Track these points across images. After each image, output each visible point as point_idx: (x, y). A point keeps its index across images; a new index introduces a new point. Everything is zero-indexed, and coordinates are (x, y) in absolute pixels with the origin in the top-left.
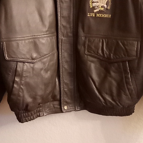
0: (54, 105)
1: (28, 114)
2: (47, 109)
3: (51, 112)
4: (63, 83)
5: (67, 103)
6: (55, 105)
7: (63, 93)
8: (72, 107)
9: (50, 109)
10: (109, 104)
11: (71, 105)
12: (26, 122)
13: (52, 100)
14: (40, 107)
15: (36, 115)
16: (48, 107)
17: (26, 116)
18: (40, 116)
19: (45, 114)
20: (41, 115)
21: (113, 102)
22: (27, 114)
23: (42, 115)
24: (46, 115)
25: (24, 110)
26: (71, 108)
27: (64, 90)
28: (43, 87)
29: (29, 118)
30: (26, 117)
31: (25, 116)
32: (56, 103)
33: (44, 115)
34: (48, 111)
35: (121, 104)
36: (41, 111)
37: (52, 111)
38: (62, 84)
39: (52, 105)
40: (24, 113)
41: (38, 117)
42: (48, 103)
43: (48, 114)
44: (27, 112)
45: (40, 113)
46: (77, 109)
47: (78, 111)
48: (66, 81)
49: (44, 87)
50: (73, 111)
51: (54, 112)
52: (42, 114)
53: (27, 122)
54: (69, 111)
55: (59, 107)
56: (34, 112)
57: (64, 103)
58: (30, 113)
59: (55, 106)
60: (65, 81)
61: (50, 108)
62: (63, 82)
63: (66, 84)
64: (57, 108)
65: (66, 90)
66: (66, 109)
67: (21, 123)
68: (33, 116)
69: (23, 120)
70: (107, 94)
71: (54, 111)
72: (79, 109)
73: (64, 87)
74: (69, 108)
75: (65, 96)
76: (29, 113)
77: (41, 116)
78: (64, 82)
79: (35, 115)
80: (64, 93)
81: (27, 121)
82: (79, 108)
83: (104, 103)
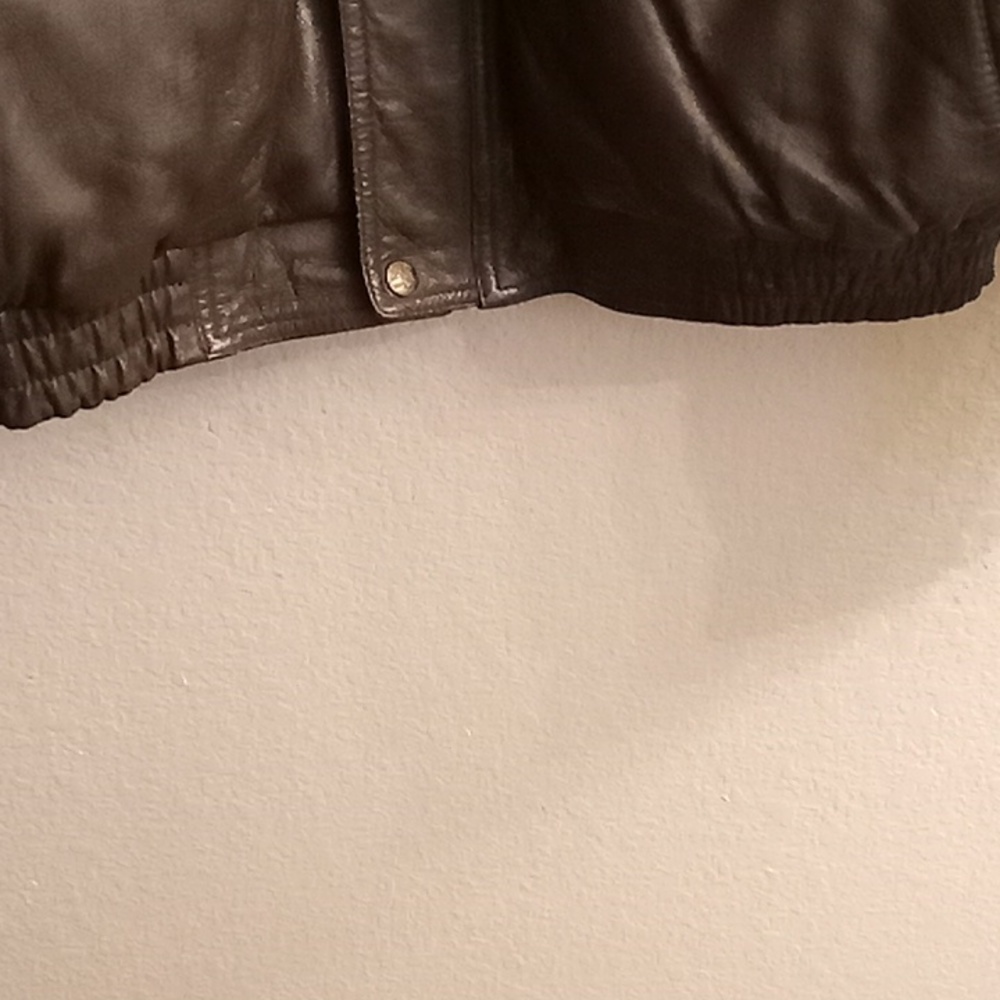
0: (288, 259)
1: (66, 344)
2: (229, 300)
3: (269, 320)
4: (366, 45)
5: (411, 240)
6: (305, 256)
7: (372, 139)
8: (453, 271)
9: (258, 302)
10: (800, 216)
11: (438, 255)
12: (56, 420)
13: (270, 212)
14: (171, 277)
15: (138, 351)
16: (239, 282)
17: (46, 358)
18: (174, 365)
19: (218, 345)
20: (181, 356)
21: (843, 193)
22: (51, 343)
23: (196, 352)
24: (224, 354)
25: (23, 306)
26: (450, 280)
27: (381, 115)
28: (186, 71)
29: (80, 379)
30: (52, 372)
31: (38, 362)
32: (313, 238)
33: (207, 349)
34: (243, 319)
35: (911, 203)
36: (185, 320)
37: (277, 319)
38: (354, 51)
39: (270, 262)
40: (22, 333)
41: (160, 370)
42: (240, 244)
43: (246, 345)
44: (54, 330)
45: (176, 338)
46: (494, 289)
47: (503, 303)
48: (390, 21)
49: (191, 74)
50: (462, 304)
51: (300, 323)
52: (188, 346)
53: (63, 416)
54: (427, 307)
55: (336, 274)
56: (122, 320)
57: (386, 239)
58: (84, 334)
59: (305, 270)
60: (379, 15)
61: (255, 283)
62: (364, 27)
63: (397, 50)
64: (320, 284)
65: (392, 107)
66: (400, 290)
67: (11, 427)
68: (112, 362)
69: (21, 399)
70: (786, 113)
71: (294, 316)
72: (513, 291)
73: (378, 86)
74: (433, 281)
75: (390, 168)
76: (74, 335)
77: (186, 365)
78: (371, 27)
79: (132, 358)
80: (383, 141)
81: (60, 413)
82: (511, 277)
83: (759, 205)
